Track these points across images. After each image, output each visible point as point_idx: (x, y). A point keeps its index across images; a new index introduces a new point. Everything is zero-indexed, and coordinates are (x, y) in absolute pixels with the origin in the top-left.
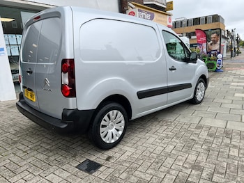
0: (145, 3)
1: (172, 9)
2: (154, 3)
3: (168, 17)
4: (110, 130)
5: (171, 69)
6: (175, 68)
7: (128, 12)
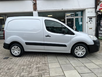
4: (16, 52)
5: (46, 36)
6: (50, 36)
7: (100, 4)
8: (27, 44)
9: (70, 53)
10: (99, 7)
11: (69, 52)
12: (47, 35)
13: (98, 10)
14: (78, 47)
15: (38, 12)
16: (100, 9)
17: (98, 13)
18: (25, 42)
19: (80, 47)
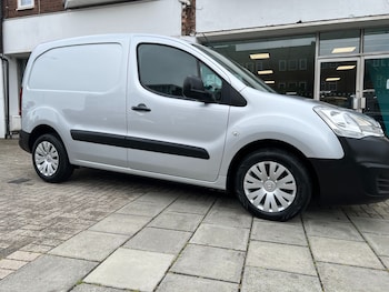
4: (46, 162)
5: (135, 109)
6: (148, 107)
8: (77, 136)
9: (224, 187)
11: (220, 183)
12: (136, 106)
14: (262, 165)
18: (71, 131)
19: (267, 167)
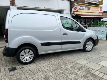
0: (85, 2)
1: (102, 4)
2: (91, 2)
3: (100, 8)
4: (26, 57)
6: (67, 33)
7: (74, 7)
8: (43, 44)
9: (82, 48)
10: (73, 10)
12: (64, 33)
13: (72, 12)
15: (17, 7)
16: (74, 12)
17: (73, 15)
18: (41, 43)
